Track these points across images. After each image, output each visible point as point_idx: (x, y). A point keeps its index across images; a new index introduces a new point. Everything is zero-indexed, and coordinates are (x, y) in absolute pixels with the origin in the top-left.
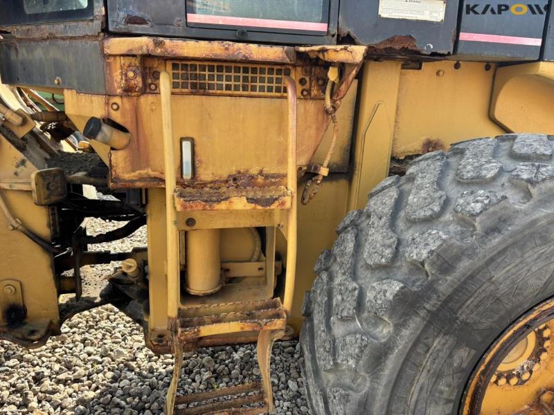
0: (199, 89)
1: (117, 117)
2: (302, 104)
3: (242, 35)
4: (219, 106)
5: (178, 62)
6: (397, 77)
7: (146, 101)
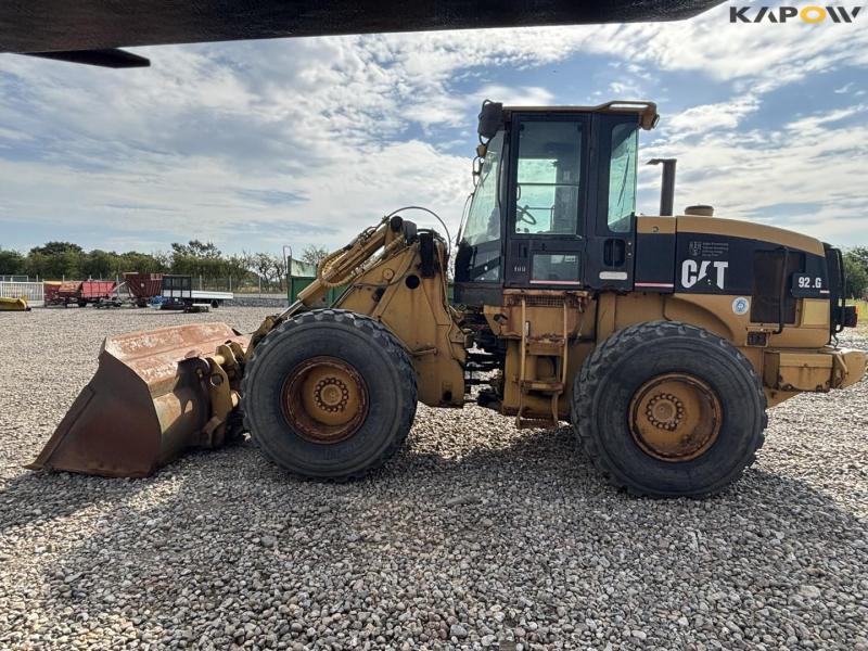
0: (533, 305)
1: (504, 314)
2: (571, 310)
3: (549, 287)
4: (540, 311)
5: (527, 297)
6: (614, 299)
7: (515, 309)
